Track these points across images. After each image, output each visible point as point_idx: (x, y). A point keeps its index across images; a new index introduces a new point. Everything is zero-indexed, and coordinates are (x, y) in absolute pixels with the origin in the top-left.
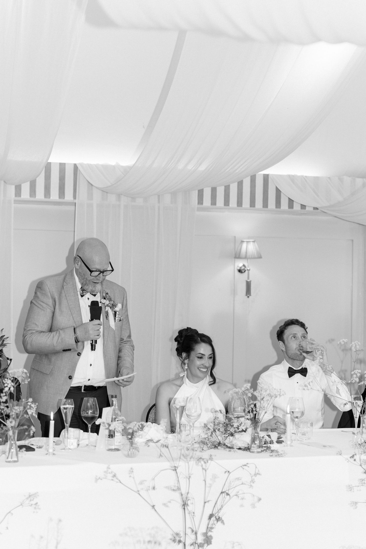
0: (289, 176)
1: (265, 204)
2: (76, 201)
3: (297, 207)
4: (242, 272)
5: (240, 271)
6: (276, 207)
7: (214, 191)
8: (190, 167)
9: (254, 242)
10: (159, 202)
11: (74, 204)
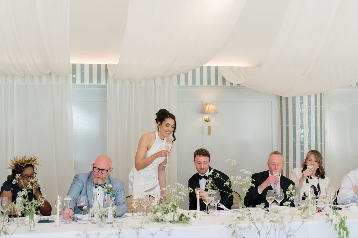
0: (230, 67)
1: (216, 83)
2: (108, 85)
4: (207, 122)
6: (223, 85)
7: (186, 75)
9: (213, 104)
10: (155, 83)
11: (106, 87)
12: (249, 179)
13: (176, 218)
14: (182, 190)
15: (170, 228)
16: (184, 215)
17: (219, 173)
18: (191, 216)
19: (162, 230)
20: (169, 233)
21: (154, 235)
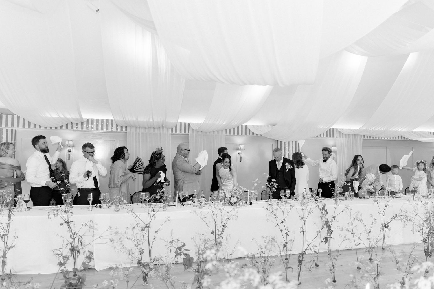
0: (253, 125)
1: (246, 134)
2: (189, 134)
3: (255, 135)
5: (239, 154)
6: (249, 135)
7: (230, 130)
8: (220, 123)
9: (243, 145)
11: (188, 135)
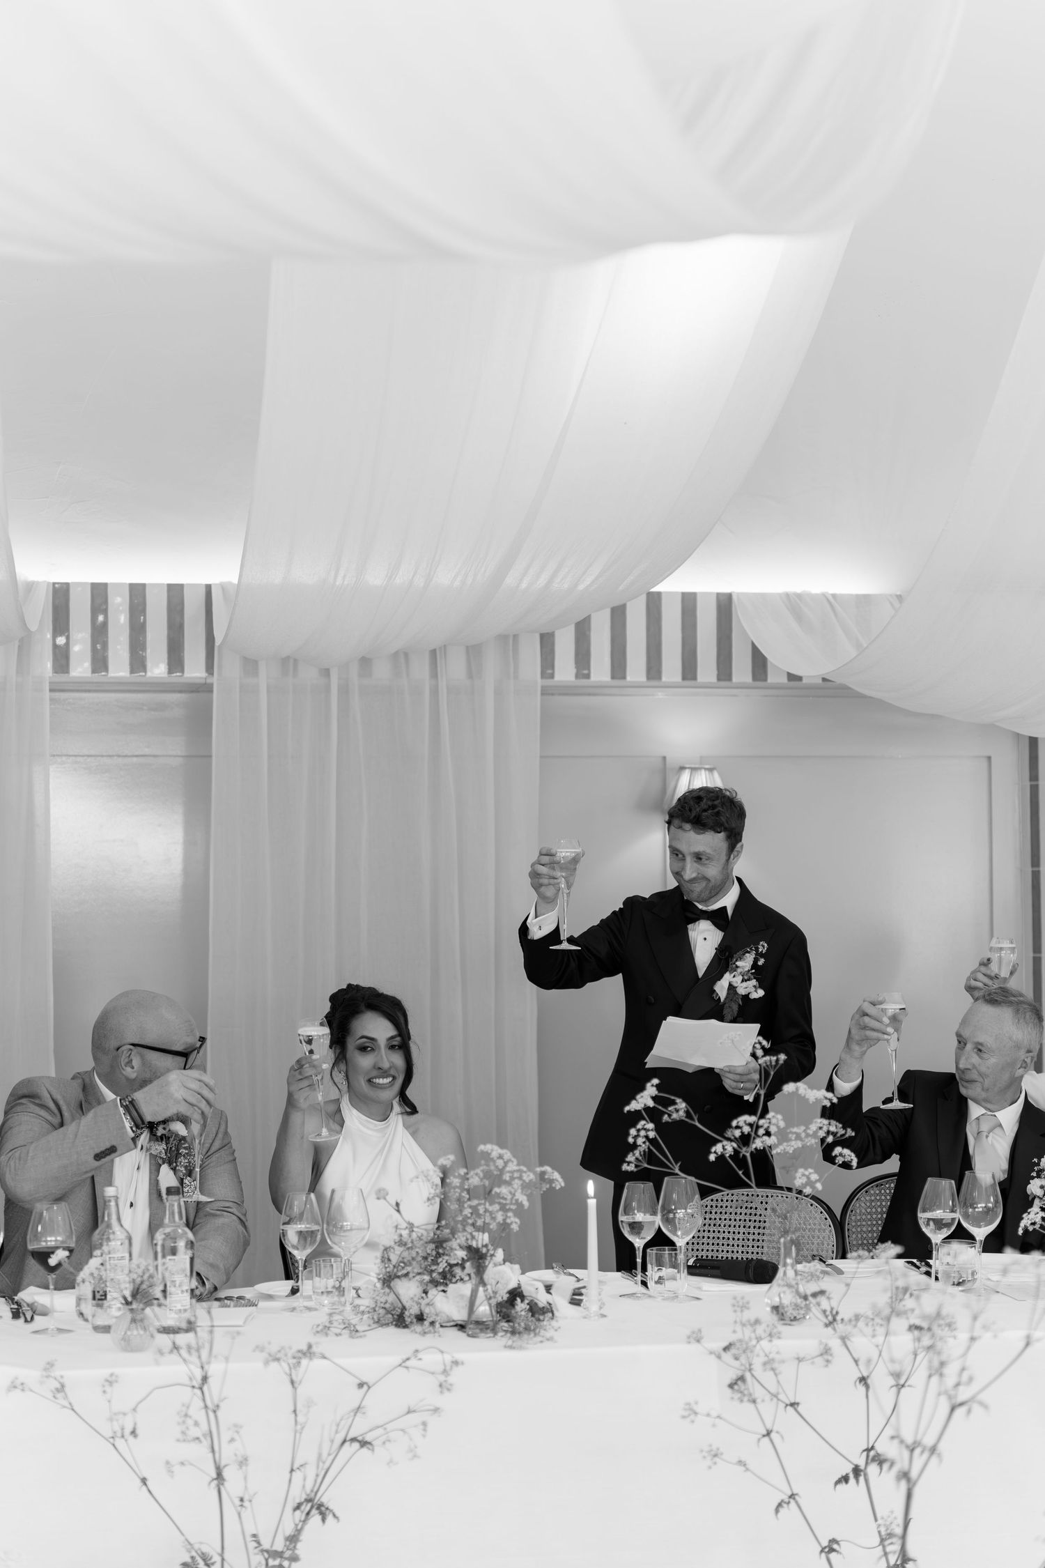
0: (787, 595)
1: (725, 671)
6: (755, 678)
7: (582, 638)
9: (711, 770)
10: (434, 674)
11: (207, 688)
12: (825, 1129)
13: (484, 1310)
14: (507, 1177)
15: (448, 1358)
16: (525, 1294)
17: (685, 1100)
18: (560, 1301)
19: (407, 1368)
20: (442, 1378)
21: (369, 1387)
